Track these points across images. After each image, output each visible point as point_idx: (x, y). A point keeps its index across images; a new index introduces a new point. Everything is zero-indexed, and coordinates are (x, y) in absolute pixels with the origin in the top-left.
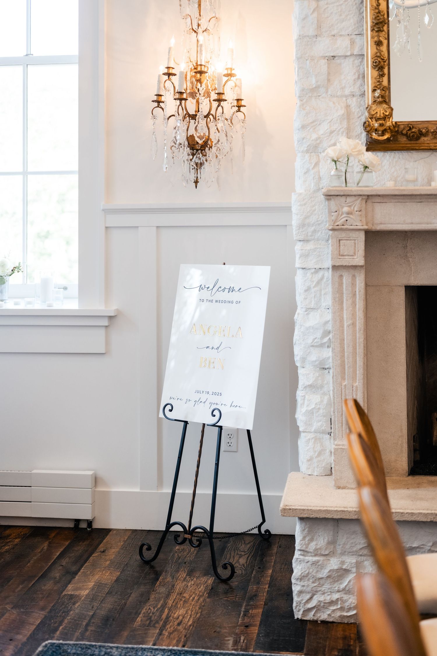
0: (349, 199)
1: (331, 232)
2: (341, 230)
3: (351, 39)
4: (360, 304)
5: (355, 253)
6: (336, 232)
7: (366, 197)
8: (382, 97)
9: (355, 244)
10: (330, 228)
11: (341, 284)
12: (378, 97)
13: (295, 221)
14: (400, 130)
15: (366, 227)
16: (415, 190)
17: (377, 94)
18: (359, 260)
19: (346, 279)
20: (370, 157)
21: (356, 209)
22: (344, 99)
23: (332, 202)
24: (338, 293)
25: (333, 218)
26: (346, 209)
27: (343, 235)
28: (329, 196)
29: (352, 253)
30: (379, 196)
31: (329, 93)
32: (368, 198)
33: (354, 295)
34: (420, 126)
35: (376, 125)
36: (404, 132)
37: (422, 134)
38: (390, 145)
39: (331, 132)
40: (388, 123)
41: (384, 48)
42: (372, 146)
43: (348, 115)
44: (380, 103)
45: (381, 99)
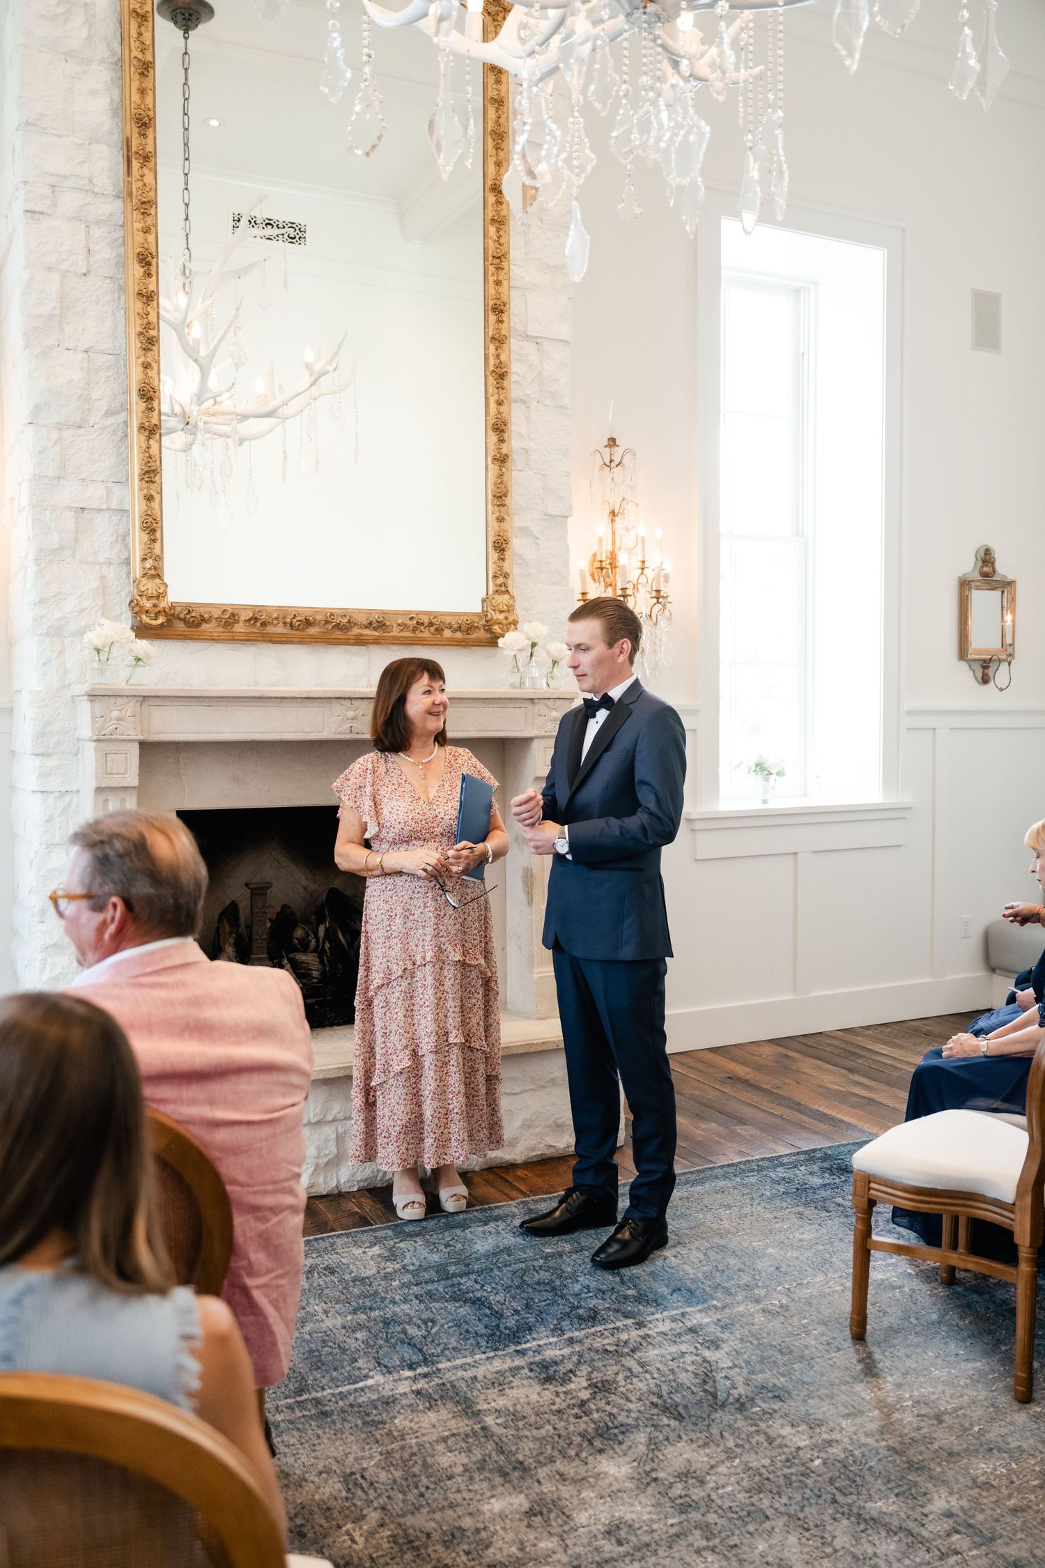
0: (120, 701)
1: (94, 744)
2: (109, 740)
3: (109, 488)
5: (126, 771)
6: (101, 744)
7: (142, 699)
8: (154, 569)
9: (126, 758)
10: (95, 737)
12: (150, 569)
14: (177, 613)
15: (141, 737)
16: (204, 691)
17: (148, 564)
18: (132, 779)
20: (143, 645)
21: (128, 714)
22: (98, 567)
23: (97, 704)
25: (98, 725)
26: (115, 714)
27: (111, 747)
28: (94, 696)
29: (122, 771)
30: (158, 697)
32: (145, 699)
34: (202, 610)
35: (148, 605)
36: (182, 616)
37: (203, 620)
38: (165, 631)
39: (82, 611)
40: (163, 604)
41: (155, 505)
42: (142, 631)
43: (103, 590)
44: (153, 577)
45: (153, 572)
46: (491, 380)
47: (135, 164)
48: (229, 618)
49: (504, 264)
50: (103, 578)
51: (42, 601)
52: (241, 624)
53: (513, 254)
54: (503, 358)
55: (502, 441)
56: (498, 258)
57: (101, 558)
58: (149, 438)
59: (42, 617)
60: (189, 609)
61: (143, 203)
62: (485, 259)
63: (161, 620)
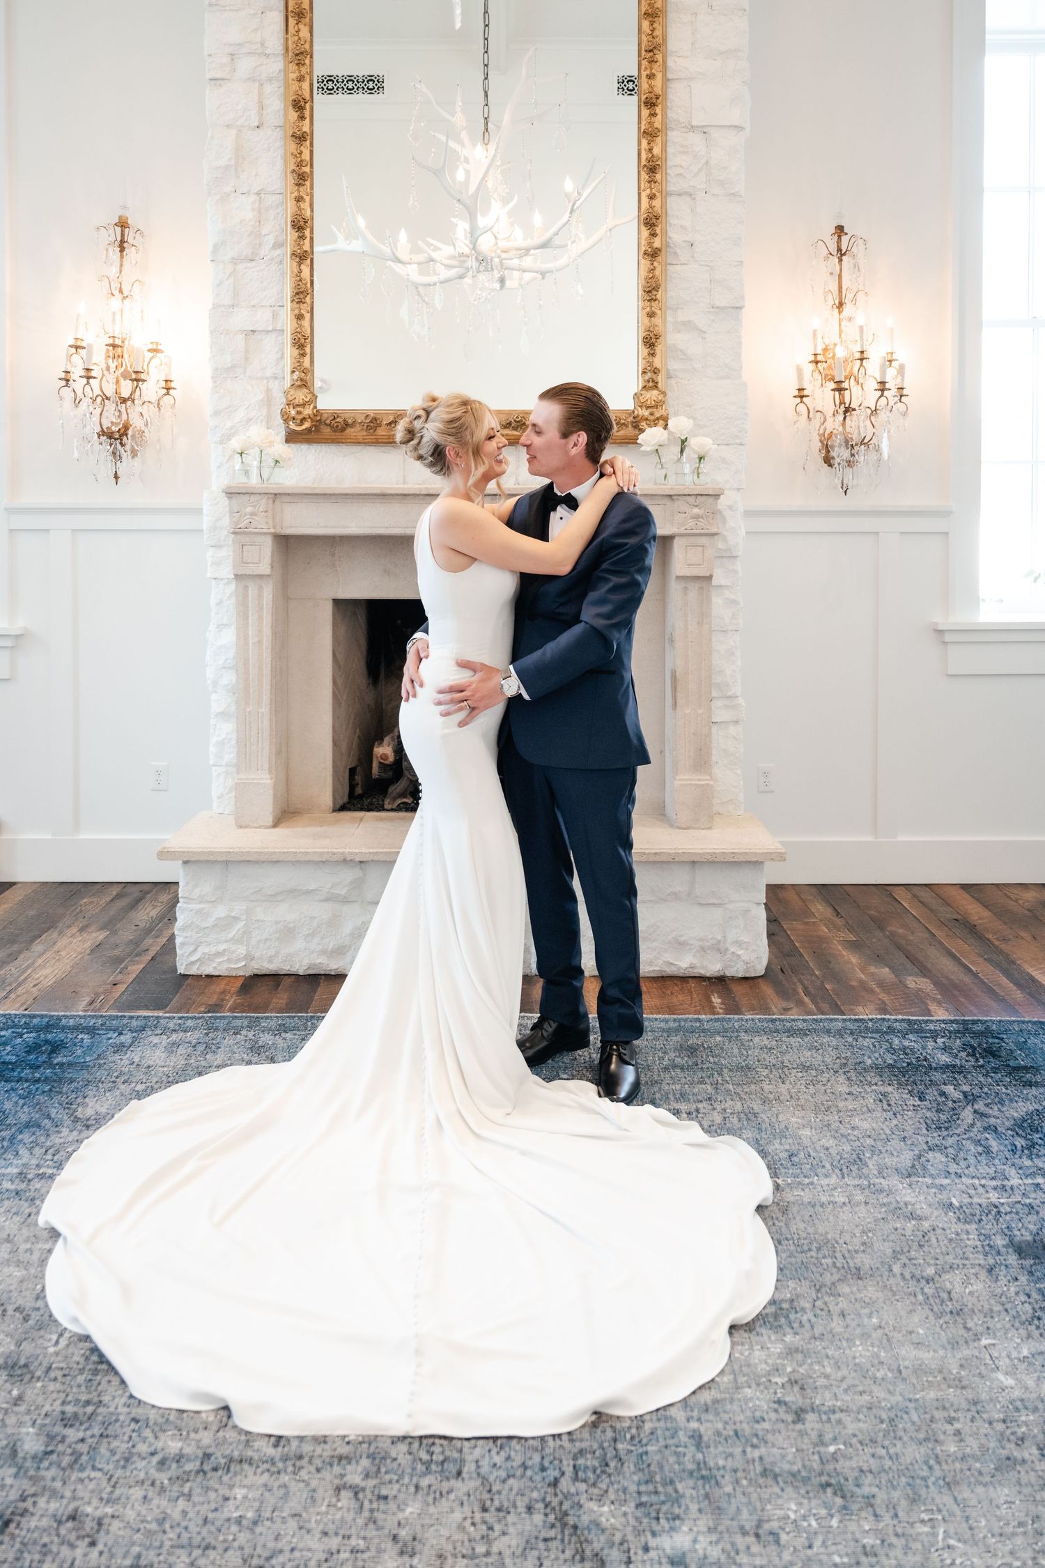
0: (254, 498)
1: (231, 536)
2: (244, 533)
3: (274, 311)
4: (267, 619)
5: (259, 561)
6: (239, 537)
7: (274, 496)
8: (301, 380)
9: (262, 549)
10: (232, 530)
11: (246, 596)
12: (298, 380)
13: (206, 523)
14: (323, 419)
15: (274, 531)
17: (295, 376)
18: (264, 568)
19: (252, 590)
20: (280, 448)
21: (261, 509)
22: (265, 382)
23: (234, 501)
24: (243, 605)
25: (235, 519)
26: (249, 509)
27: (247, 539)
28: (231, 494)
29: (256, 560)
30: (289, 494)
31: (248, 374)
32: (276, 497)
33: (262, 608)
34: (347, 416)
35: (293, 413)
36: (328, 422)
37: (347, 424)
38: (313, 436)
39: (249, 420)
40: (308, 411)
41: (306, 323)
42: (292, 437)
43: (268, 400)
44: (300, 387)
45: (299, 383)
46: (644, 176)
47: (292, 22)
48: (371, 422)
49: (659, 57)
50: (268, 391)
51: (216, 413)
52: (384, 427)
53: (672, 44)
54: (656, 151)
55: (654, 235)
56: (651, 51)
57: (268, 373)
58: (300, 264)
59: (216, 427)
60: (335, 416)
61: (297, 55)
62: (640, 55)
63: (307, 425)
